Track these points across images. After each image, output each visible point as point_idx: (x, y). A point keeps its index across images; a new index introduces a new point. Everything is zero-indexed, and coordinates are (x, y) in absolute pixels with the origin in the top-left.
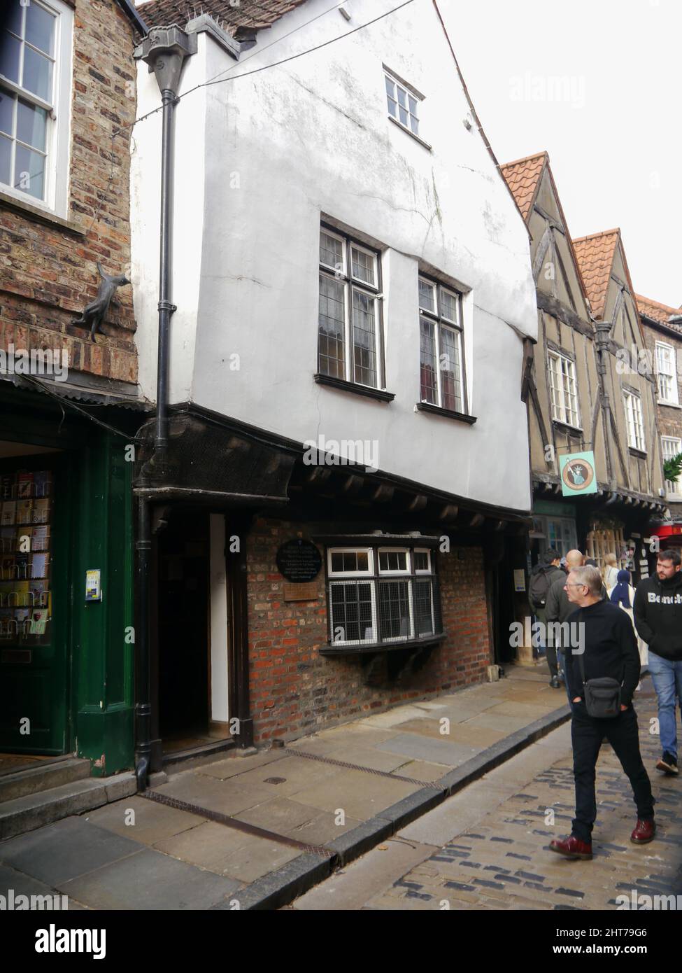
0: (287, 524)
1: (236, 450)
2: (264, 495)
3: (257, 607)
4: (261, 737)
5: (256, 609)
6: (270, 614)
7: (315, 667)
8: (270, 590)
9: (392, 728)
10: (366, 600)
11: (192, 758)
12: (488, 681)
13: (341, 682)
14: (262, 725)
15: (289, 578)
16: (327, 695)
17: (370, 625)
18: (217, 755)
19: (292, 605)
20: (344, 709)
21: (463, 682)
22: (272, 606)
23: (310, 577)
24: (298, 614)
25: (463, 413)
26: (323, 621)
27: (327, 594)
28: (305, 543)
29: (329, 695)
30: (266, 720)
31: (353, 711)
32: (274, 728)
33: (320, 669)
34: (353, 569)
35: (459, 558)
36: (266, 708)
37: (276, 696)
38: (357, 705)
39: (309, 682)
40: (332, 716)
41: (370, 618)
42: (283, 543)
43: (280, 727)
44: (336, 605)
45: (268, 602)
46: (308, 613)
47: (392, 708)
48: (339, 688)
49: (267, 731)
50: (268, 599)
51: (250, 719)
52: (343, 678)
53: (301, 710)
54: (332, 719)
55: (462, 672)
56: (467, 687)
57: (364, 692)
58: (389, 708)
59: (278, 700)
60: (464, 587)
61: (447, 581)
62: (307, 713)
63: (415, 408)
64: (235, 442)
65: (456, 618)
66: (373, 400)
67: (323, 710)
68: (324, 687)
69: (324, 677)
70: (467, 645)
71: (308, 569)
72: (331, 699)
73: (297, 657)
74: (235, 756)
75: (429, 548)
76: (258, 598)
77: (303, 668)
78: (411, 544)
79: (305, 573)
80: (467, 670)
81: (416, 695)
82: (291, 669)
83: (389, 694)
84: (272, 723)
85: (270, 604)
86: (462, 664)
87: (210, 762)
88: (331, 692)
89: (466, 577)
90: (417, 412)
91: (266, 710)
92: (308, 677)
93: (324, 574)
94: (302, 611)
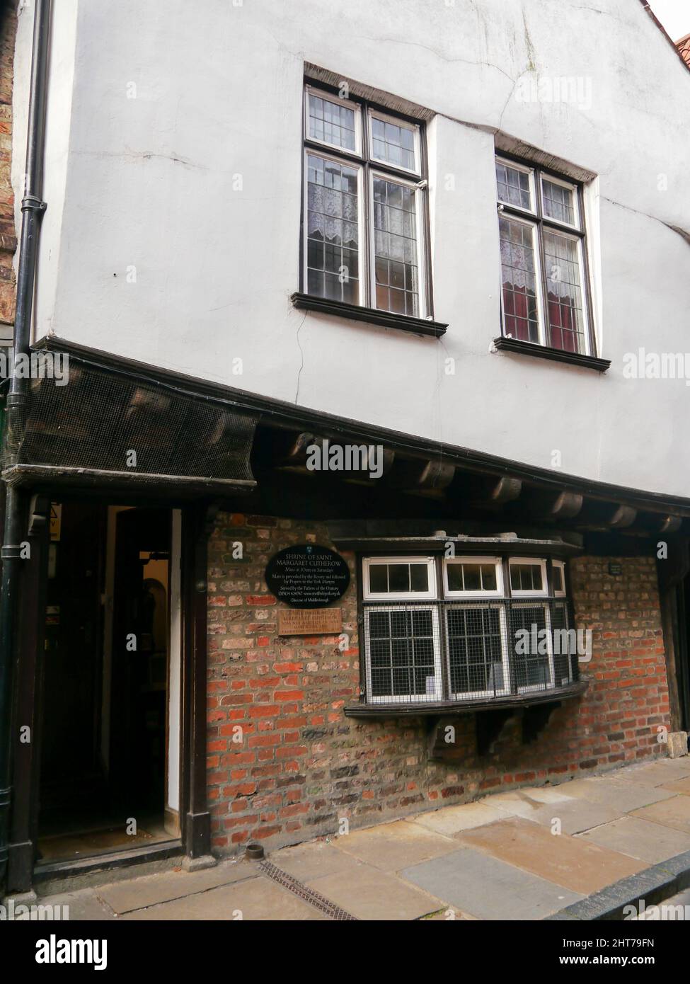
0: (287, 524)
1: (142, 407)
2: (208, 476)
3: (226, 644)
4: (230, 839)
5: (224, 646)
6: (250, 654)
7: (335, 733)
8: (252, 618)
9: (455, 835)
10: (425, 635)
11: (99, 870)
12: (668, 756)
13: (386, 757)
14: (231, 823)
15: (287, 601)
16: (358, 777)
17: (432, 673)
18: (145, 866)
19: (294, 641)
20: (392, 797)
21: (622, 757)
22: (255, 644)
23: (327, 600)
24: (305, 655)
25: (588, 353)
26: (352, 664)
27: (361, 627)
28: (319, 549)
29: (363, 776)
30: (241, 814)
31: (407, 801)
32: (256, 826)
33: (344, 737)
34: (403, 588)
35: (610, 573)
36: (239, 795)
37: (259, 778)
38: (416, 792)
39: (324, 756)
40: (367, 808)
41: (432, 662)
42: (280, 550)
43: (266, 825)
44: (376, 642)
45: (248, 637)
46: (323, 653)
47: (484, 796)
48: (382, 765)
49: (242, 831)
50: (247, 633)
51: (207, 813)
52: (390, 751)
53: (310, 798)
54: (368, 812)
55: (619, 742)
56: (628, 764)
57: (429, 772)
58: (477, 797)
59: (264, 784)
60: (622, 616)
61: (589, 607)
62: (319, 804)
63: (492, 346)
64: (139, 396)
65: (605, 662)
66: (410, 334)
67: (351, 799)
68: (352, 764)
69: (354, 750)
70: (626, 702)
71: (322, 588)
72: (365, 783)
73: (303, 719)
74: (178, 868)
76: (228, 631)
77: (312, 735)
79: (318, 593)
80: (627, 739)
81: (531, 776)
82: (290, 737)
83: (479, 775)
84: (252, 819)
85: (251, 641)
86: (619, 730)
87: (132, 876)
88: (367, 771)
89: (626, 601)
90: (496, 352)
91: (241, 798)
92: (321, 748)
93: (354, 596)
94: (312, 650)
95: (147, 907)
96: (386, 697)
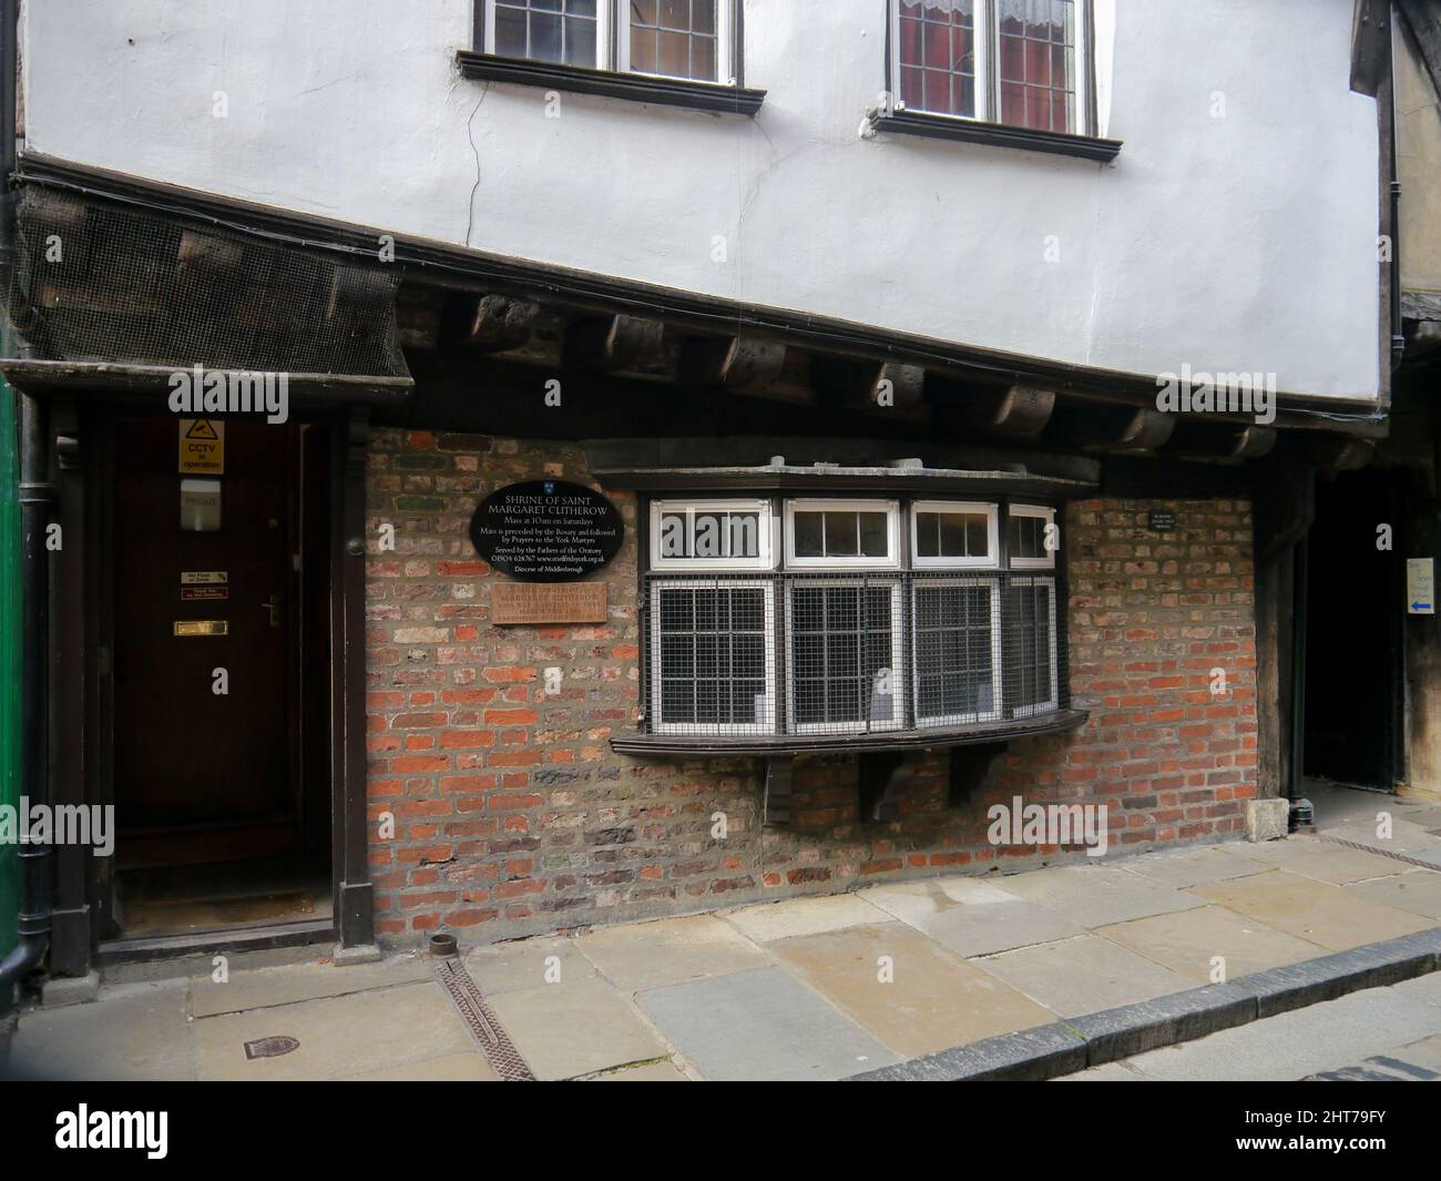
0: (510, 446)
1: (194, 263)
2: (324, 371)
3: (400, 636)
4: (409, 924)
5: (397, 639)
6: (443, 652)
7: (593, 778)
8: (448, 597)
9: (768, 945)
10: (752, 627)
11: (200, 954)
12: (1246, 838)
13: (687, 817)
14: (412, 900)
15: (510, 571)
16: (634, 845)
17: (761, 688)
18: (273, 952)
19: (520, 633)
20: (694, 878)
21: (1151, 836)
22: (451, 636)
23: (580, 570)
24: (540, 655)
25: (1080, 130)
26: (625, 671)
27: (644, 613)
28: (565, 488)
29: (642, 843)
30: (427, 889)
31: (722, 886)
32: (454, 908)
33: (610, 784)
35: (1151, 528)
36: (424, 862)
37: (459, 839)
38: (741, 872)
39: (574, 812)
40: (649, 893)
41: (761, 672)
42: (497, 488)
43: (471, 907)
44: (672, 638)
45: (438, 625)
46: (573, 652)
47: (869, 885)
48: (679, 830)
49: (430, 913)
50: (436, 619)
51: (369, 884)
52: (695, 808)
53: (545, 873)
54: (652, 899)
55: (1145, 812)
56: (1159, 848)
57: (765, 843)
58: (852, 887)
59: (467, 848)
60: (1170, 601)
61: (1101, 587)
62: (562, 882)
63: (864, 126)
64: (188, 245)
65: (1126, 678)
66: (695, 112)
67: (621, 877)
68: (624, 825)
69: (626, 804)
70: (1166, 747)
71: (571, 551)
72: (647, 855)
73: (537, 754)
74: (325, 958)
75: (1050, 505)
76: (405, 615)
77: (552, 778)
78: (904, 492)
79: (564, 559)
80: (1161, 807)
81: (963, 858)
82: (511, 781)
83: (860, 853)
84: (448, 897)
85: (444, 632)
86: (1149, 792)
87: (252, 966)
88: (649, 838)
89: (1181, 575)
90: (873, 136)
91: (428, 867)
92: (569, 799)
93: (633, 563)
94: (554, 648)
95: (241, 1012)
96: (686, 725)
